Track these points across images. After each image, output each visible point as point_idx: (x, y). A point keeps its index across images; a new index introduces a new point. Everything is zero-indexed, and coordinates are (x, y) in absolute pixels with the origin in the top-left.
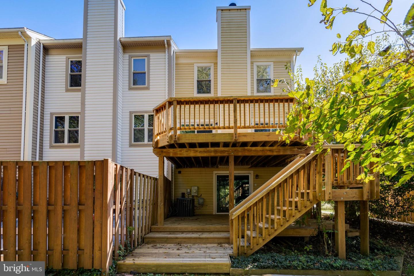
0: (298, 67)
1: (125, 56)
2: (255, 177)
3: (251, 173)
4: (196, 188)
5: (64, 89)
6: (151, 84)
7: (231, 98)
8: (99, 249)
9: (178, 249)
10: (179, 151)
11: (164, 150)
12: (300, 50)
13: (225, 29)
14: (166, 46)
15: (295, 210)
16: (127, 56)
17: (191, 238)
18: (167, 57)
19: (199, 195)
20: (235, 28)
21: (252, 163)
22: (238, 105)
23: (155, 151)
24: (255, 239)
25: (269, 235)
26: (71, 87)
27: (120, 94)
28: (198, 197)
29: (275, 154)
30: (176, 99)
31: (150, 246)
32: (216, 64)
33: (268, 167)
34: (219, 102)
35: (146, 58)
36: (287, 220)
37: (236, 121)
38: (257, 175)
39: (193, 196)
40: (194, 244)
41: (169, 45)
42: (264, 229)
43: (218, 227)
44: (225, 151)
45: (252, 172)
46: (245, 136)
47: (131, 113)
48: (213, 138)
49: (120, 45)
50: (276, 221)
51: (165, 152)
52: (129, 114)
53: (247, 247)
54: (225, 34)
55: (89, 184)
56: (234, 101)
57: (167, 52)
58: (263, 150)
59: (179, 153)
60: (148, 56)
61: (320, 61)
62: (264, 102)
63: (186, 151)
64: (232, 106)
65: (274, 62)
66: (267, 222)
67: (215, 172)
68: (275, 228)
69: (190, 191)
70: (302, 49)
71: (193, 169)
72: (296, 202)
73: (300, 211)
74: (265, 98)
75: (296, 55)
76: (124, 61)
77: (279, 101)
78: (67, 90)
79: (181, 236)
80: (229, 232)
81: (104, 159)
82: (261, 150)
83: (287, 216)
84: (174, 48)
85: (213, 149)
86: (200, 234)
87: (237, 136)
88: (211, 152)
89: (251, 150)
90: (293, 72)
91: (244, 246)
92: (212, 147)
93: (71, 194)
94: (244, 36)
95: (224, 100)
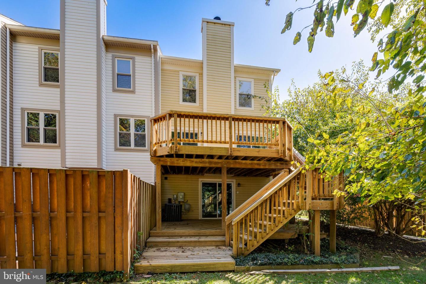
0: (276, 88)
1: (107, 55)
2: (237, 185)
3: (233, 182)
4: (183, 194)
5: (38, 83)
6: (136, 88)
7: (227, 116)
8: (120, 253)
9: (183, 252)
10: (175, 160)
11: (162, 159)
12: (278, 71)
13: (210, 41)
14: (153, 50)
15: (283, 217)
16: (110, 55)
17: (191, 242)
18: (153, 62)
19: (186, 201)
20: (220, 42)
21: (236, 173)
22: (233, 122)
23: (152, 160)
24: (251, 242)
25: (262, 238)
26: (45, 81)
27: (104, 95)
28: (185, 203)
29: (262, 167)
30: (176, 112)
31: (155, 249)
32: (201, 74)
33: (248, 176)
34: (216, 118)
35: (131, 60)
36: (277, 225)
37: (232, 137)
38: (239, 183)
39: (179, 202)
40: (195, 246)
41: (155, 50)
42: (258, 233)
43: (213, 231)
44: (219, 163)
45: (235, 181)
46: (239, 151)
47: (116, 116)
48: (210, 151)
49: (103, 43)
50: (268, 226)
51: (162, 161)
52: (113, 117)
53: (245, 248)
54: (210, 46)
55: (109, 193)
56: (229, 119)
57: (153, 57)
58: (252, 164)
59: (176, 162)
60: (133, 59)
61: (293, 84)
62: (255, 121)
63: (183, 161)
64: (227, 123)
65: (255, 79)
66: (260, 228)
67: (200, 180)
68: (267, 233)
69: (177, 197)
70: (280, 70)
71: (179, 176)
72: (284, 211)
73: (286, 218)
74: (256, 119)
75: (274, 75)
76: (107, 60)
77: (267, 122)
78: (41, 85)
79: (181, 240)
80: (225, 235)
81: (124, 170)
82: (250, 164)
83: (277, 222)
84: (159, 53)
85: (207, 160)
86: (198, 237)
87: (232, 151)
88: (206, 163)
89: (242, 163)
90: (271, 91)
91: (242, 248)
92: (207, 158)
93: (90, 202)
94: (228, 51)
95: (221, 117)
